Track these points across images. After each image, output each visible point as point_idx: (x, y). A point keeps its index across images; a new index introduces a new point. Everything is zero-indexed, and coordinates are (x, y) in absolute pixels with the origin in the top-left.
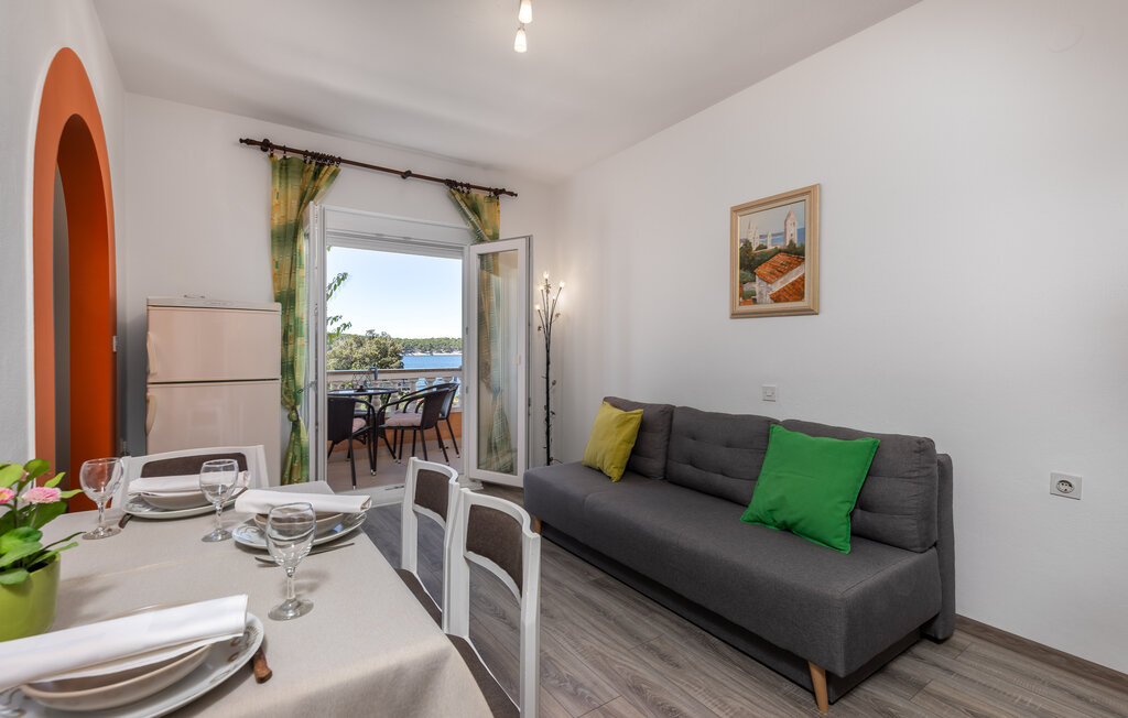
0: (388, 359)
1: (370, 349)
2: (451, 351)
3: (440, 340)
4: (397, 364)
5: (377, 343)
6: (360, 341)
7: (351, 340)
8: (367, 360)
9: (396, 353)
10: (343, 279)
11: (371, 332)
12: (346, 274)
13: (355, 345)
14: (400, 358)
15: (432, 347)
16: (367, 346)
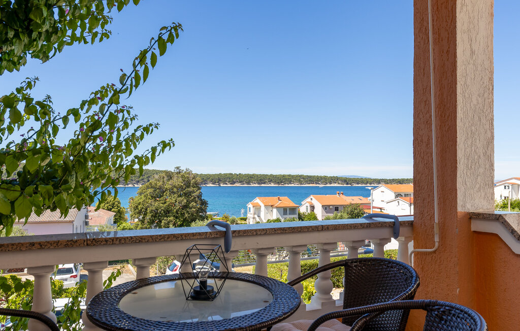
0: (191, 189)
1: (177, 181)
2: (234, 183)
3: (225, 175)
4: (197, 193)
5: (182, 176)
6: (169, 175)
7: (164, 174)
8: (175, 190)
9: (197, 185)
10: (171, 39)
11: (178, 168)
12: (177, 27)
13: (166, 178)
14: (199, 188)
15: (220, 180)
16: (175, 179)
